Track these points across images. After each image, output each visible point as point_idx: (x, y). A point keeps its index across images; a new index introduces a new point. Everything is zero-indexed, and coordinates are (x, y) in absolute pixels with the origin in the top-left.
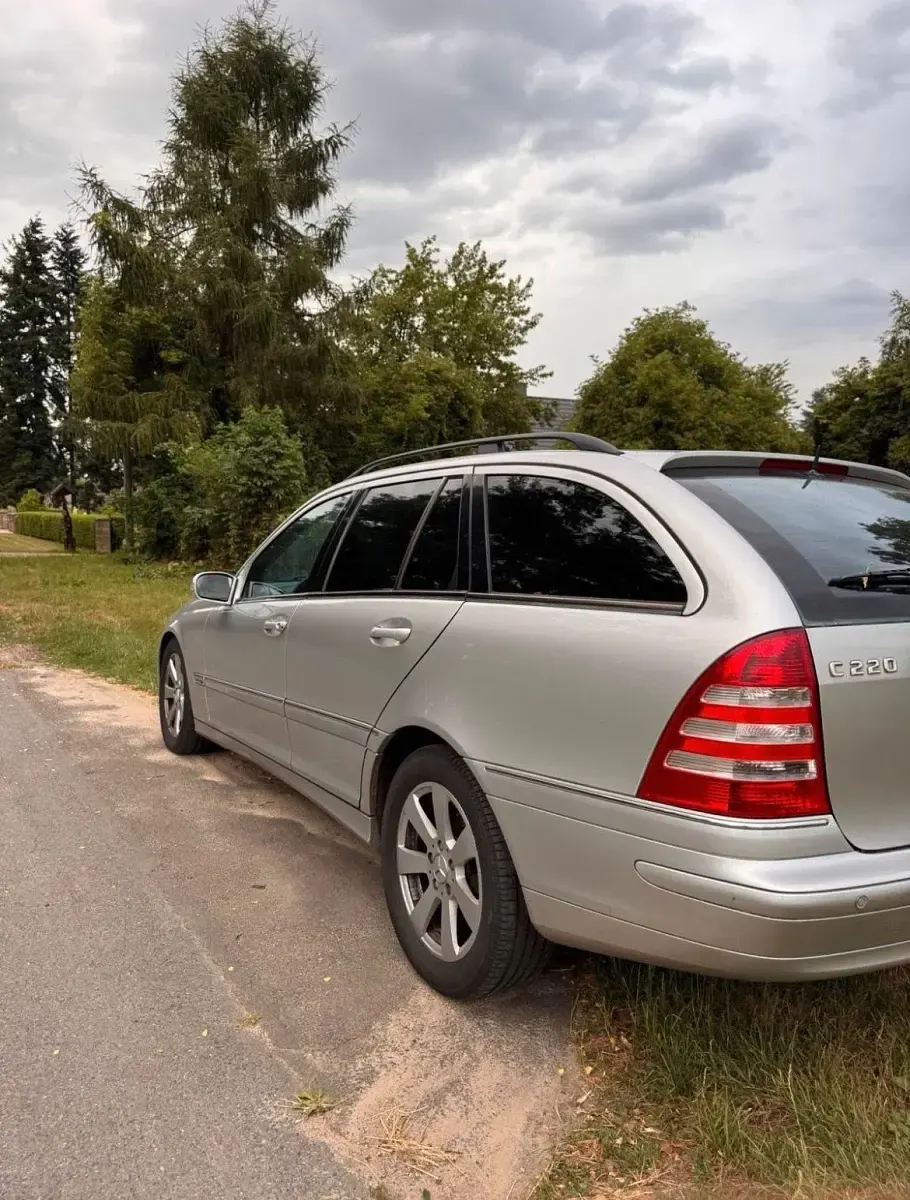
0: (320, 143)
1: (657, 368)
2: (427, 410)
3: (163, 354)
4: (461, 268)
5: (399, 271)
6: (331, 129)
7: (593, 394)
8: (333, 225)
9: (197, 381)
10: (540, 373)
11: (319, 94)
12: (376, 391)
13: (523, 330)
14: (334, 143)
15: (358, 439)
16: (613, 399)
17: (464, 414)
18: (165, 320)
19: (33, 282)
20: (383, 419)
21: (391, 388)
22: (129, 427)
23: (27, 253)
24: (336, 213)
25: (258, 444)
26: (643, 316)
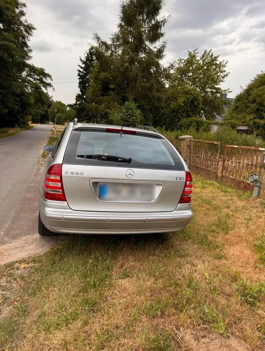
0: (160, 22)
1: (260, 91)
2: (184, 103)
3: (109, 86)
4: (205, 58)
5: (185, 59)
6: (163, 18)
7: (239, 98)
8: (161, 47)
9: (119, 93)
10: (228, 91)
11: (161, 7)
12: (169, 96)
13: (223, 77)
14: (164, 22)
15: (162, 111)
16: (244, 101)
17: (196, 104)
18: (111, 76)
19: (90, 64)
20: (170, 105)
21: (174, 96)
22: (99, 106)
23: (90, 56)
24: (162, 43)
25: (127, 112)
26: (261, 73)
